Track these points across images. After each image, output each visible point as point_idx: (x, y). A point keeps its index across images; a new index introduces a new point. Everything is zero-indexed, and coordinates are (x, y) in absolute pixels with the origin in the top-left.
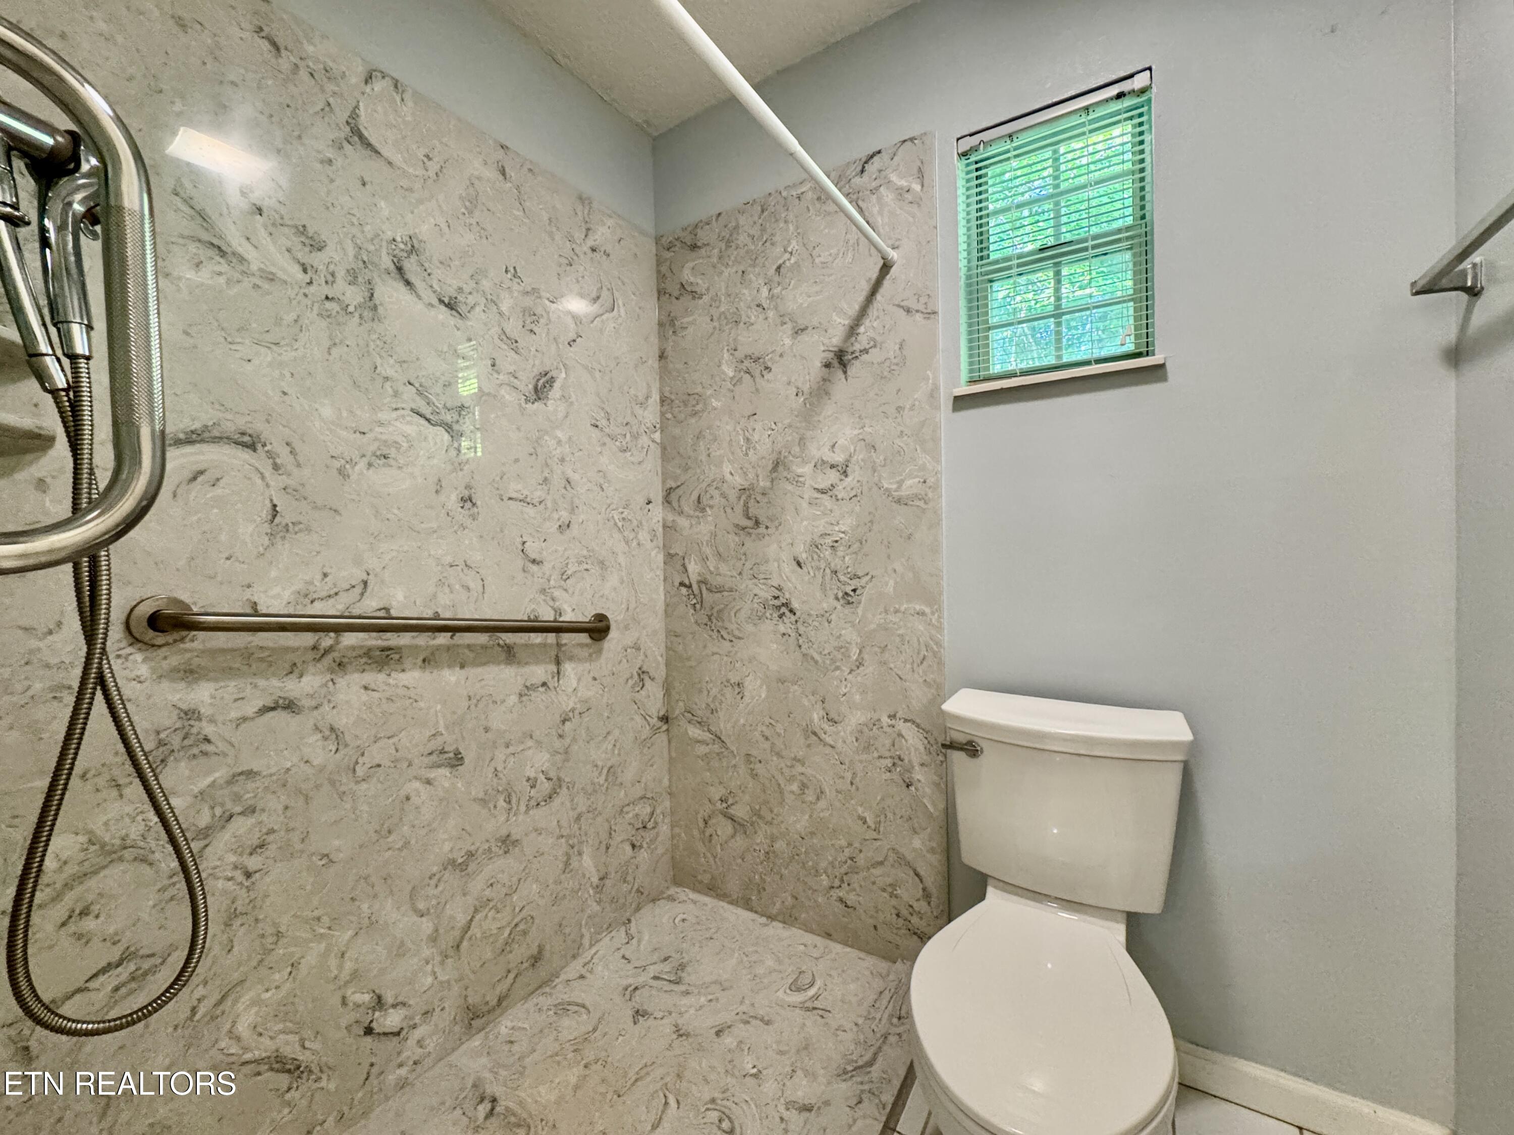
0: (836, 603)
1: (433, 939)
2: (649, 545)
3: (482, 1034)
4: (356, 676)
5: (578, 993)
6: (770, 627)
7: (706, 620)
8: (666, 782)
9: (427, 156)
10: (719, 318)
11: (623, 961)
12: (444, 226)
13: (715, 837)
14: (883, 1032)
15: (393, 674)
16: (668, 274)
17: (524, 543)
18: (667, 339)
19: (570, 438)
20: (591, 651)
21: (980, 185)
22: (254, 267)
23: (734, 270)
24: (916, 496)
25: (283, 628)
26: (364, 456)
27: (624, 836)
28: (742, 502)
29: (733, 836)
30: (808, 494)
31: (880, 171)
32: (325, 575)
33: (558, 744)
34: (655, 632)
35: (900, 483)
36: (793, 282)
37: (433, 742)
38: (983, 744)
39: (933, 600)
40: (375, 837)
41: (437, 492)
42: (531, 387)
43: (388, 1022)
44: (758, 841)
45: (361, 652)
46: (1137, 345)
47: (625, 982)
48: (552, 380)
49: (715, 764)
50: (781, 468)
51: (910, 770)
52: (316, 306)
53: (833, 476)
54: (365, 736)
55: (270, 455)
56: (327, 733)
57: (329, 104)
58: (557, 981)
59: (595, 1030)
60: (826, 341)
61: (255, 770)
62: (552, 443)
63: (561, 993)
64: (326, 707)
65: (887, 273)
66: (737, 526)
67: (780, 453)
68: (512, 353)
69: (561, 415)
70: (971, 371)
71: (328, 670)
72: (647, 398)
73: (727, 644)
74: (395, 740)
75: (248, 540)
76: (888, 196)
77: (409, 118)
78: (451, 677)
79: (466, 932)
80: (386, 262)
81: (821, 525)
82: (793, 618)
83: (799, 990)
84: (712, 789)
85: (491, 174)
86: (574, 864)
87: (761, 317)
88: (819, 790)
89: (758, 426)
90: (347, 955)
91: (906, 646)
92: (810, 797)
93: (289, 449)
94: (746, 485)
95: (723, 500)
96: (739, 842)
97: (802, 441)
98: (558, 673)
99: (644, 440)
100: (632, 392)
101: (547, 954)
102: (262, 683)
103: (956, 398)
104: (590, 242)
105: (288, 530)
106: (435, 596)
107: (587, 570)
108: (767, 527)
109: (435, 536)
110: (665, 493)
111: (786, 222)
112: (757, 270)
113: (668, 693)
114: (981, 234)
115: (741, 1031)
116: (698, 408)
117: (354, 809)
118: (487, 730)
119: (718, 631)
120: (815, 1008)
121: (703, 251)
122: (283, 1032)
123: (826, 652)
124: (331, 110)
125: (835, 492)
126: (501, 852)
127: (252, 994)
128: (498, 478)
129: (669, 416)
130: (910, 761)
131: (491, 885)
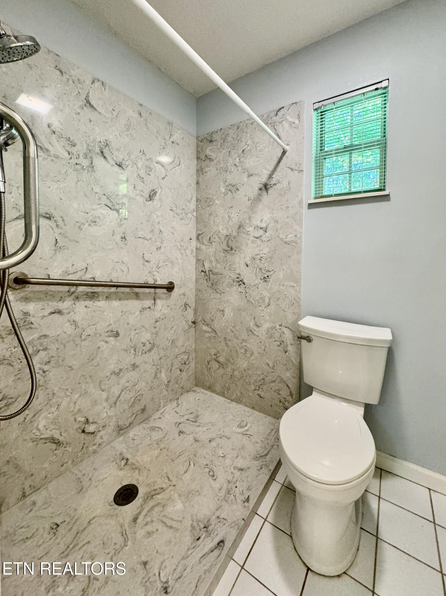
0: (260, 281)
1: (107, 400)
2: (190, 256)
3: (123, 436)
4: (83, 302)
5: (158, 424)
6: (236, 289)
7: (211, 285)
8: (194, 346)
9: (113, 110)
10: (220, 169)
11: (175, 413)
12: (118, 135)
13: (212, 369)
14: (272, 444)
15: (96, 302)
16: (201, 151)
17: (144, 254)
18: (200, 176)
19: (162, 215)
20: (167, 295)
21: (322, 121)
22: (52, 153)
23: (226, 151)
24: (293, 241)
25: (58, 284)
26: (87, 221)
27: (177, 366)
28: (226, 240)
29: (218, 369)
30: (252, 238)
31: (283, 115)
32: (73, 265)
33: (154, 330)
34: (191, 289)
35: (287, 236)
36: (248, 156)
37: (109, 327)
38: (313, 337)
39: (297, 281)
40: (87, 361)
41: (113, 235)
42: (148, 195)
43: (90, 429)
44: (228, 371)
45: (85, 293)
46: (380, 186)
47: (175, 421)
48: (156, 193)
49: (213, 340)
50: (241, 228)
51: (287, 346)
52: (73, 167)
53: (261, 232)
54: (85, 324)
55: (56, 221)
56: (72, 323)
57: (79, 92)
58: (151, 419)
59: (164, 437)
60: (261, 180)
61: (48, 334)
62: (155, 217)
63: (152, 424)
64: (72, 313)
65: (285, 154)
66: (224, 250)
67: (241, 222)
68: (141, 183)
69: (159, 206)
70: (316, 194)
71: (73, 300)
72: (191, 199)
73: (218, 295)
74: (95, 326)
75: (47, 252)
76: (286, 124)
77: (107, 96)
78: (116, 303)
79: (118, 398)
80: (98, 150)
81: (256, 251)
82: (244, 286)
83: (241, 427)
84: (211, 350)
85: (136, 115)
86: (158, 375)
87: (236, 169)
88: (251, 353)
89: (233, 212)
90: (77, 403)
91: (287, 299)
92: (248, 355)
93: (62, 219)
94: (228, 234)
95: (219, 239)
96: (221, 371)
97: (250, 218)
98: (155, 303)
99: (190, 215)
100: (186, 197)
101: (147, 409)
102: (50, 303)
103: (309, 204)
104: (172, 140)
105: (61, 249)
106: (111, 273)
107: (166, 265)
108: (235, 251)
109: (112, 251)
110: (197, 236)
111: (246, 133)
112: (235, 151)
113: (195, 313)
114: (322, 140)
115: (218, 440)
116: (211, 203)
117: (81, 351)
118: (128, 324)
119: (216, 290)
120: (246, 434)
121: (214, 143)
122: (54, 429)
123: (256, 300)
124: (80, 94)
125: (262, 238)
126: (132, 369)
127: (44, 414)
128: (135, 230)
129: (200, 206)
130: (287, 343)
131: (128, 381)
